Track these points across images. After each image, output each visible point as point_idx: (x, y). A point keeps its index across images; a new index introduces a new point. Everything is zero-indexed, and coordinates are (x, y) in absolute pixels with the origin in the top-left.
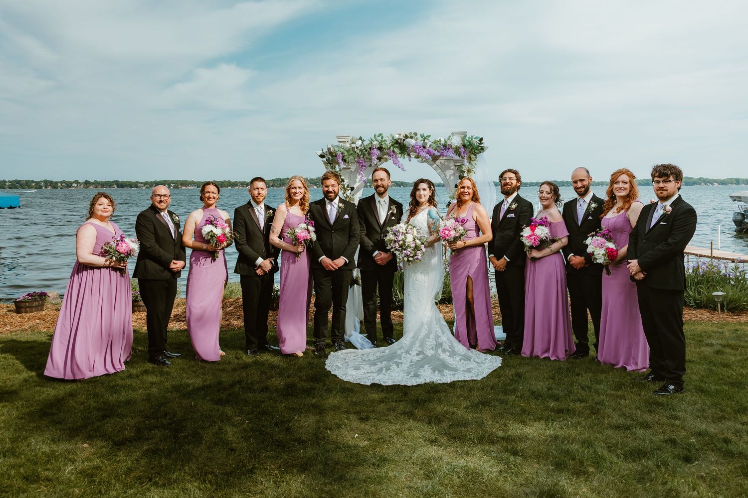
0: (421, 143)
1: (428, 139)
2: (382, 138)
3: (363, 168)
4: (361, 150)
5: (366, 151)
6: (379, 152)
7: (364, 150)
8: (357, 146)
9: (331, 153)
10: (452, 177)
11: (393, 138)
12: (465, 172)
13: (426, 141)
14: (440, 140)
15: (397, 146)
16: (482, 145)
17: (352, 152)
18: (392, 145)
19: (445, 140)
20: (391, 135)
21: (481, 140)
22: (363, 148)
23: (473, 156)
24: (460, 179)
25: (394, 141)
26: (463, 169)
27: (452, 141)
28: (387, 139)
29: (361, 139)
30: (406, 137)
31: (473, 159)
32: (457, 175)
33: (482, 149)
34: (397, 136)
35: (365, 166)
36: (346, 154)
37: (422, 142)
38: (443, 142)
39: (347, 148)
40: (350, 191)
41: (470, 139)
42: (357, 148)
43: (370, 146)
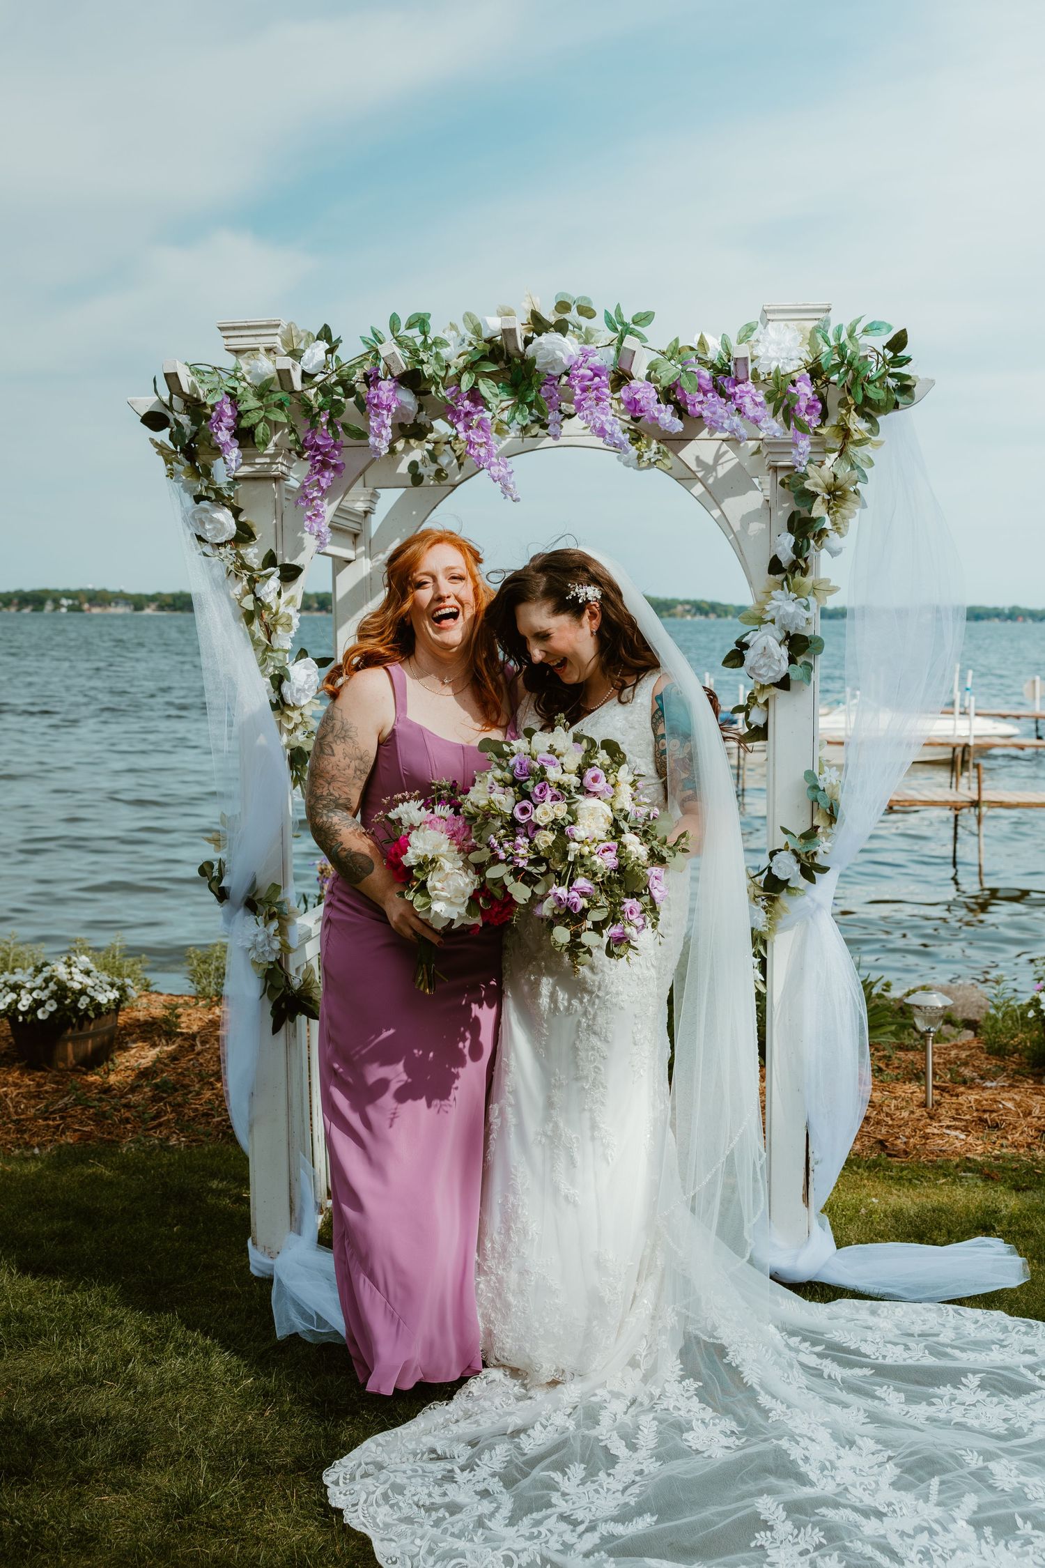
0: (605, 358)
1: (639, 336)
2: (424, 333)
3: (329, 474)
4: (325, 390)
5: (350, 391)
6: (407, 398)
7: (339, 389)
8: (309, 369)
9: (194, 406)
10: (756, 527)
11: (477, 331)
12: (815, 495)
13: (630, 342)
14: (702, 343)
15: (490, 368)
16: (903, 370)
17: (281, 395)
18: (471, 367)
19: (725, 345)
20: (468, 317)
21: (898, 342)
22: (334, 379)
23: (858, 425)
24: (791, 530)
25: (481, 345)
26: (808, 485)
27: (760, 351)
28: (448, 335)
29: (325, 334)
30: (538, 324)
31: (856, 437)
32: (782, 515)
33: (905, 388)
34: (494, 325)
35: (335, 467)
36: (252, 402)
37: (612, 351)
38: (714, 351)
39: (258, 376)
40: (274, 583)
41: (844, 337)
42: (306, 376)
43: (367, 367)
